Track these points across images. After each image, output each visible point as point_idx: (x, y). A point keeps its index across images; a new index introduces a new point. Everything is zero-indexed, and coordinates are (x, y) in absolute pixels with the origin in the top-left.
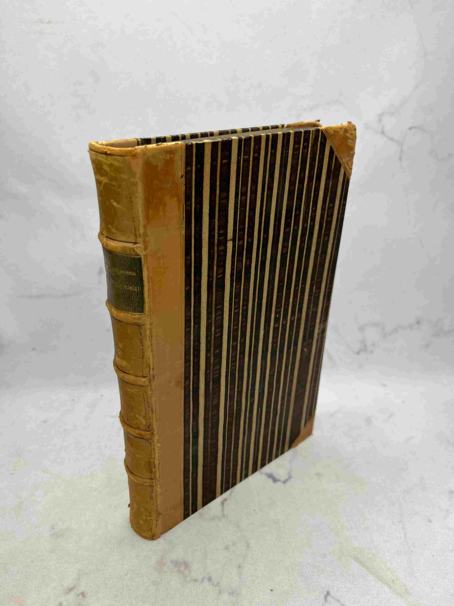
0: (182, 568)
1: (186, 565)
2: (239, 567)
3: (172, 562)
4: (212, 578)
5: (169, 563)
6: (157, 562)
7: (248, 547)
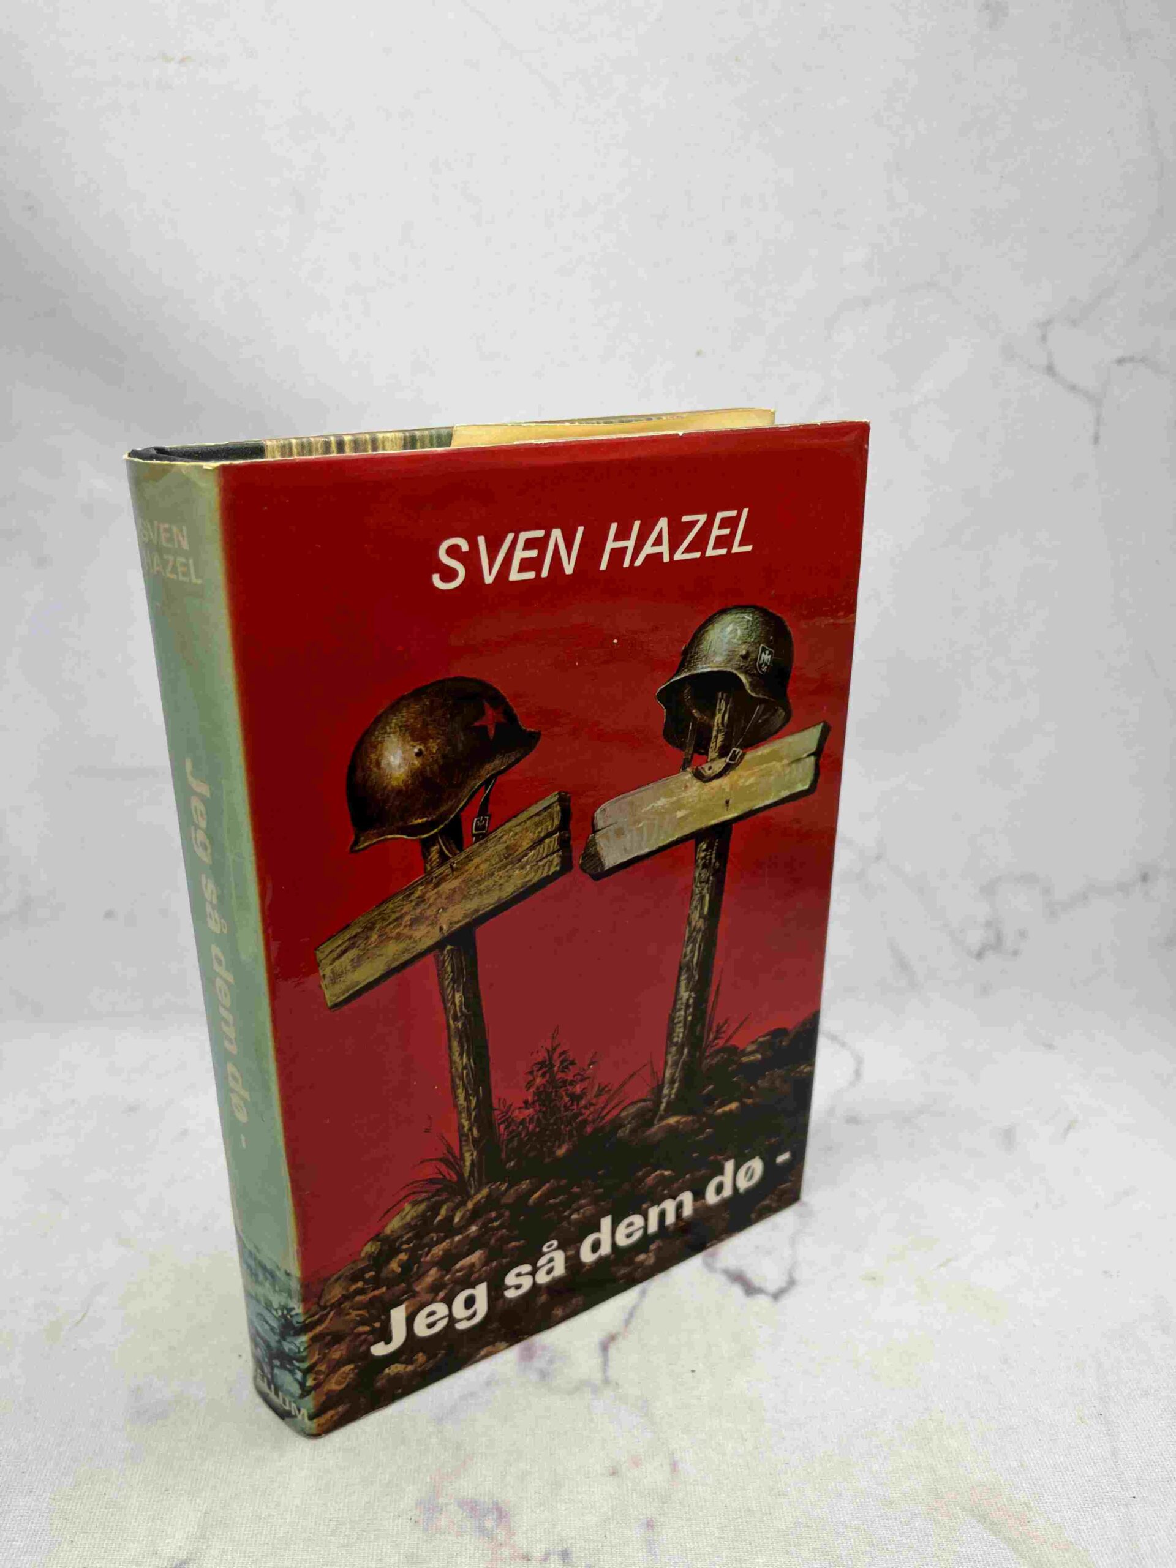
0: (489, 1523)
1: (501, 1513)
2: (650, 1525)
3: (462, 1504)
4: (571, 1554)
5: (453, 1508)
6: (421, 1503)
7: (675, 1471)
